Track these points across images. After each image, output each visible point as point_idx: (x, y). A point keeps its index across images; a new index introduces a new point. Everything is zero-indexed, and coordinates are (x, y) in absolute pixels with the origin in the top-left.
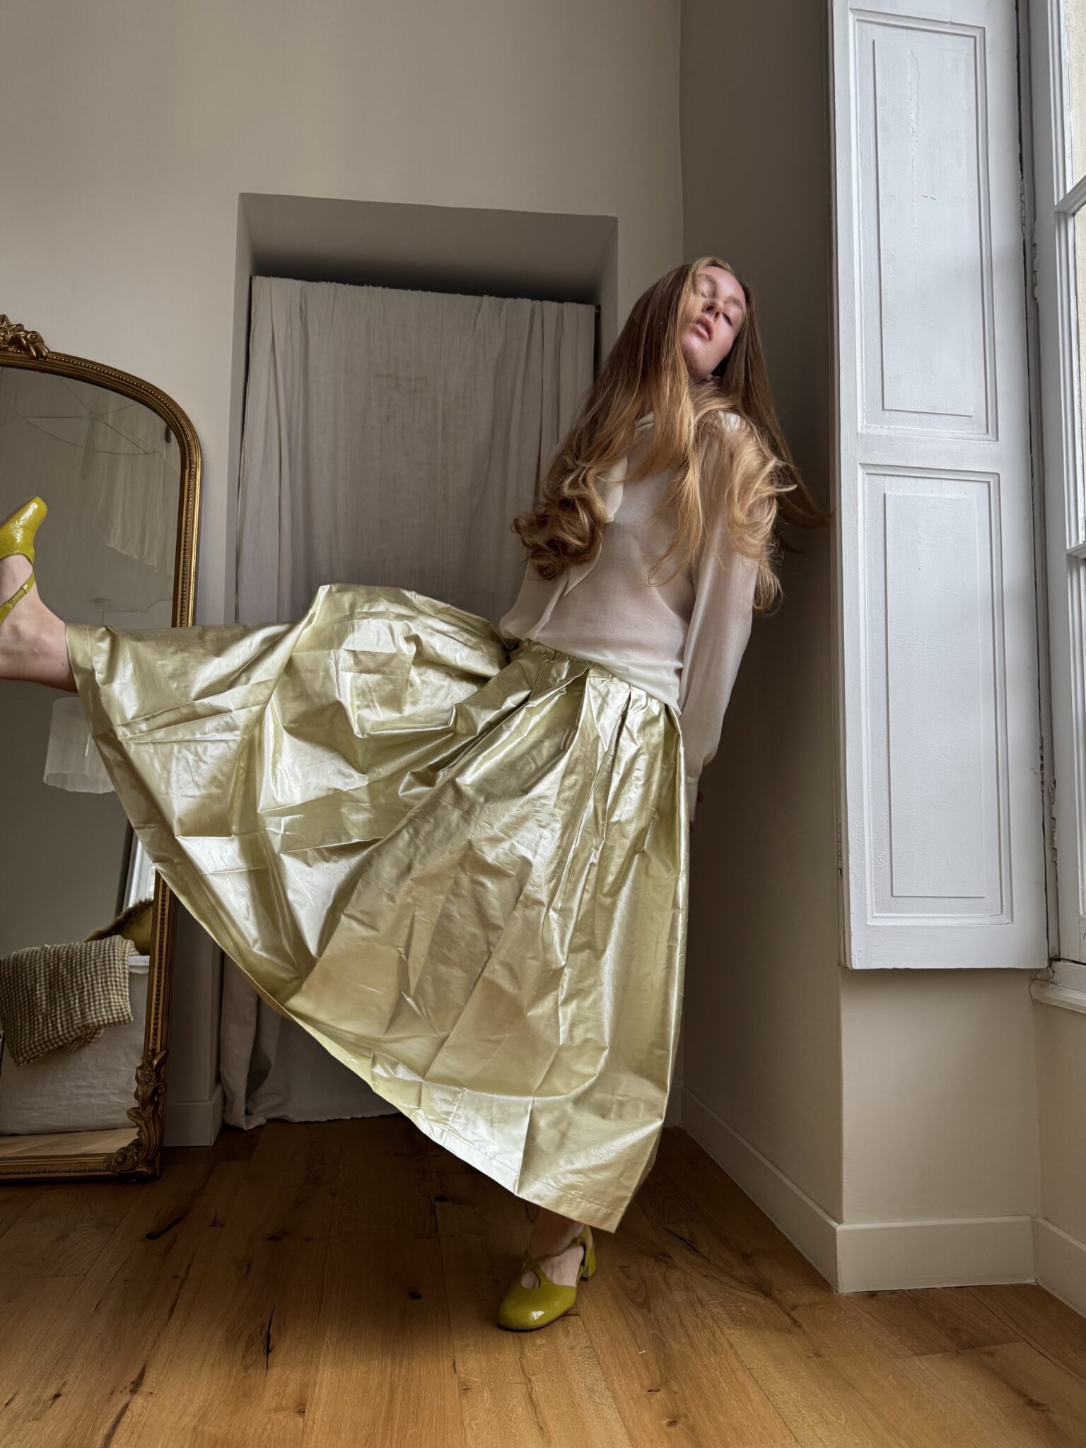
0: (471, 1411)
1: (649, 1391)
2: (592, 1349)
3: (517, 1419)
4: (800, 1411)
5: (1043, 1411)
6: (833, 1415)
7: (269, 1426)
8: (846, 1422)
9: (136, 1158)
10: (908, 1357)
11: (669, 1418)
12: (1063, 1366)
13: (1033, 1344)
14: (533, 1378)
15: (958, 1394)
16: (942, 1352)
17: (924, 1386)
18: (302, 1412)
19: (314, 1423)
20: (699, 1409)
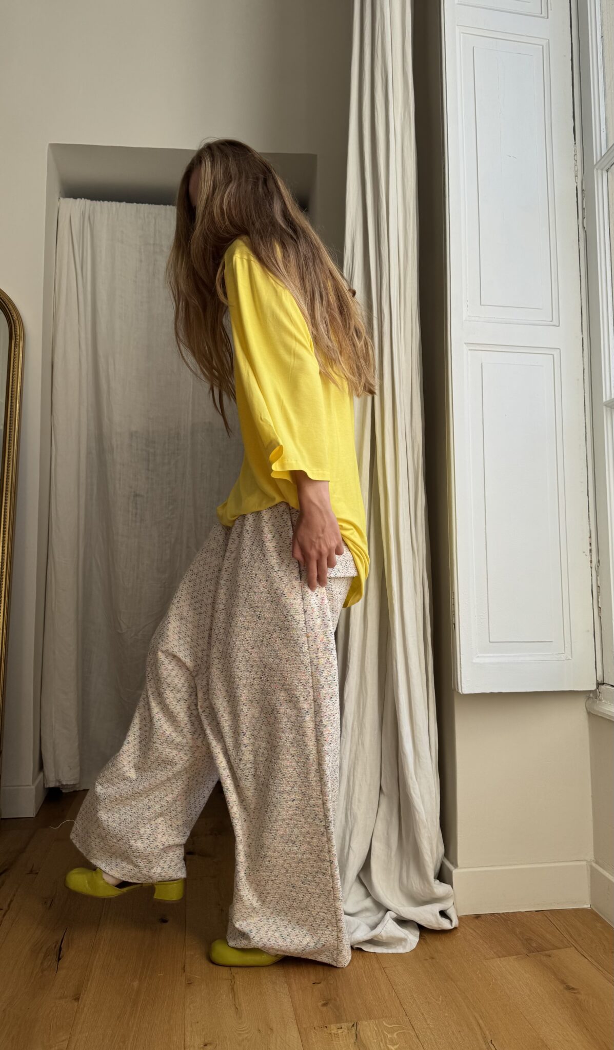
0: (191, 998)
1: (314, 983)
3: (221, 1002)
4: (412, 996)
5: (575, 993)
6: (434, 998)
7: (54, 1009)
8: (442, 1001)
10: (493, 958)
11: (323, 1001)
12: (595, 963)
13: (580, 949)
14: (236, 976)
15: (521, 982)
16: (516, 955)
17: (499, 978)
18: (77, 999)
19: (84, 1006)
20: (345, 995)
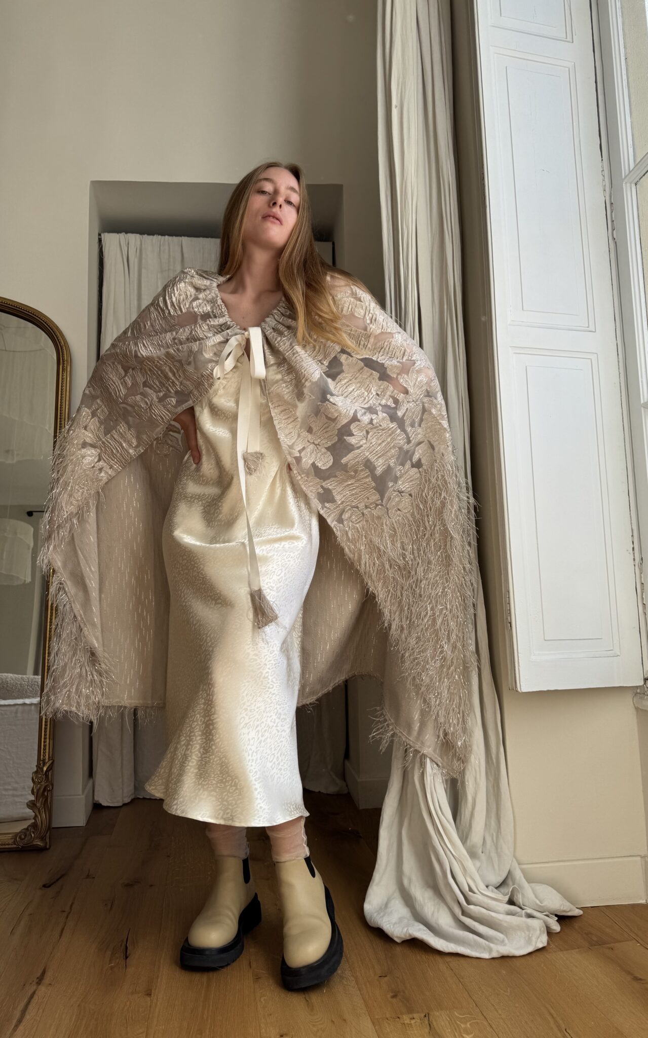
0: (261, 992)
1: (380, 977)
4: (481, 988)
5: (643, 983)
7: (128, 1003)
9: (33, 836)
10: (555, 952)
11: (393, 993)
13: (639, 940)
16: (578, 948)
17: (564, 970)
18: (149, 995)
19: (157, 1000)
20: (413, 987)
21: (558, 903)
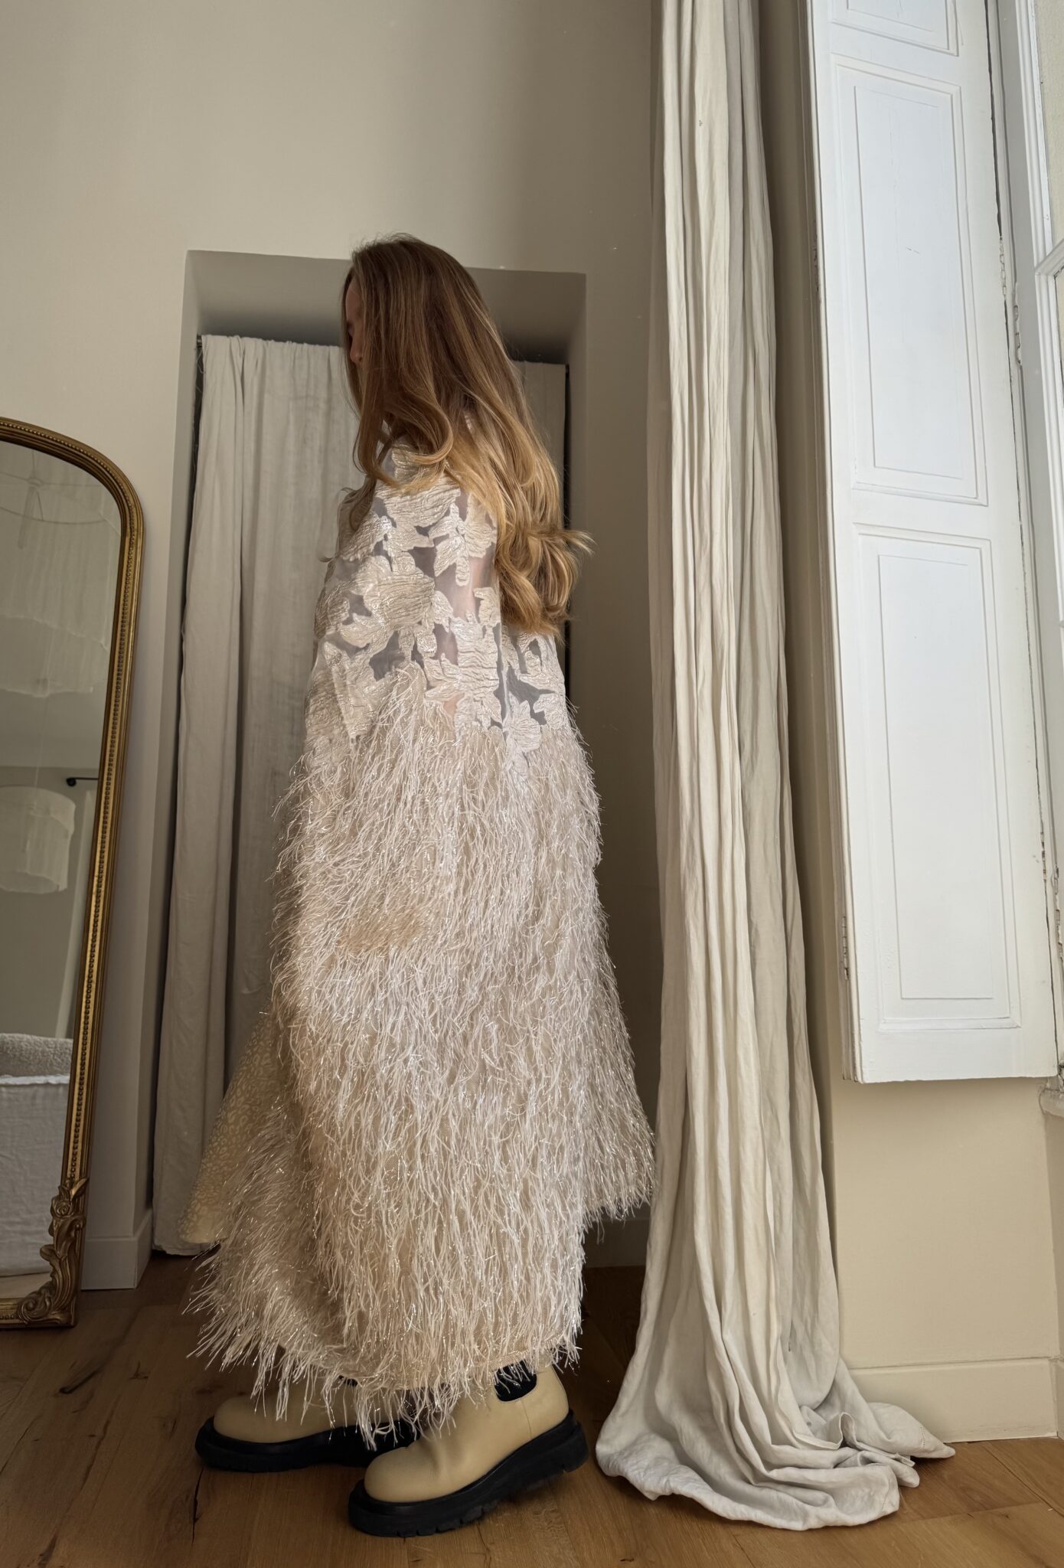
1: (622, 1560)
2: (558, 1514)
9: (48, 1303)
10: (913, 1520)
13: (1054, 1506)
14: (492, 1548)
16: (951, 1514)
21: (915, 1438)
